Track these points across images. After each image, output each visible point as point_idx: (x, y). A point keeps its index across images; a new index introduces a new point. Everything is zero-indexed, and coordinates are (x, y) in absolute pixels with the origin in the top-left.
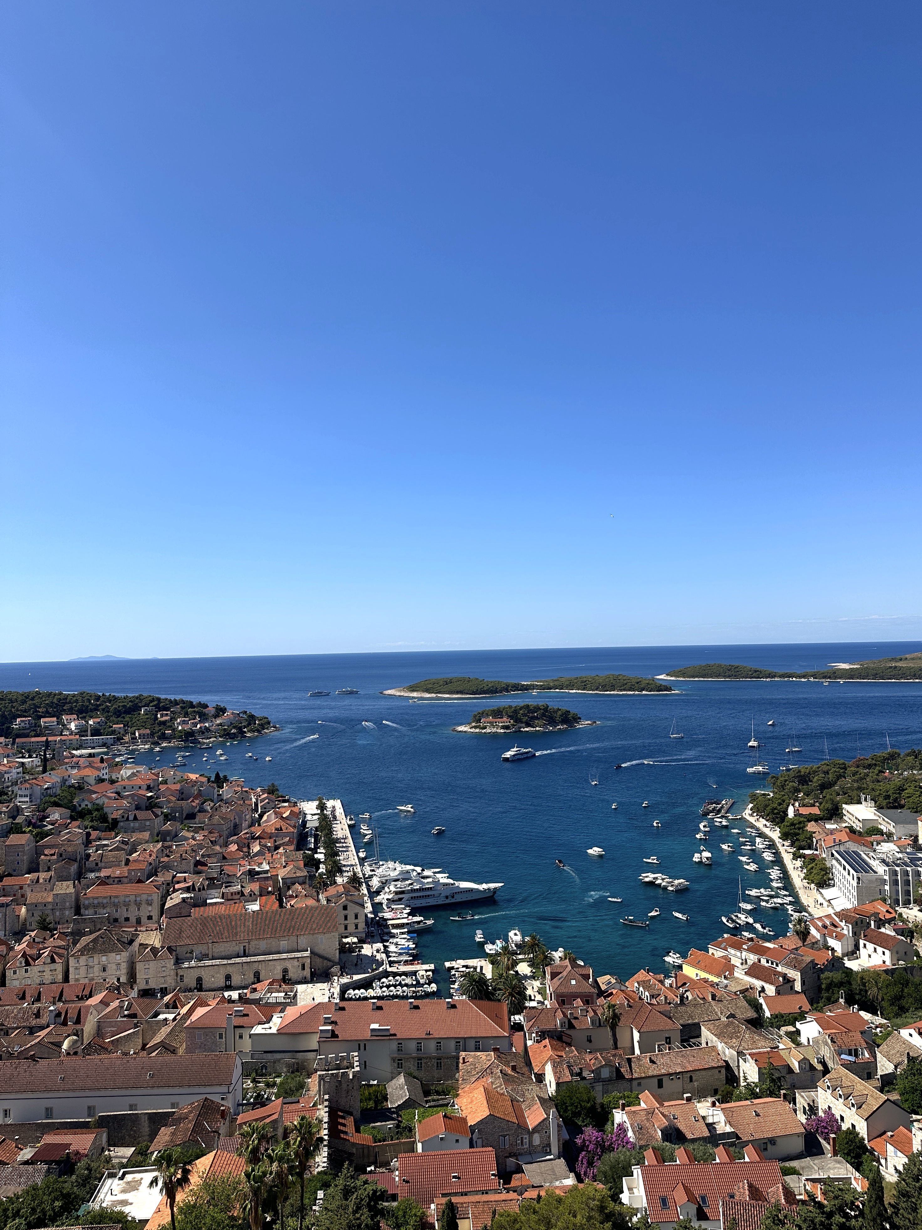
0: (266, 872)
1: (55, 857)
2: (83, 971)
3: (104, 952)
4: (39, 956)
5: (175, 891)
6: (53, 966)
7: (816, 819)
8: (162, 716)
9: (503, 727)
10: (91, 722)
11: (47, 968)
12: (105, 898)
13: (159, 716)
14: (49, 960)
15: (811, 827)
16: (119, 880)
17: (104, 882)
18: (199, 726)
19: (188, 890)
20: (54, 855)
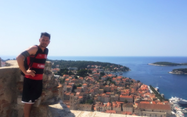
0: (149, 97)
2: (125, 110)
3: (129, 107)
4: (117, 106)
5: (135, 98)
6: (120, 108)
8: (111, 66)
9: (180, 73)
16: (125, 95)
17: (123, 95)
18: (117, 69)
19: (138, 98)
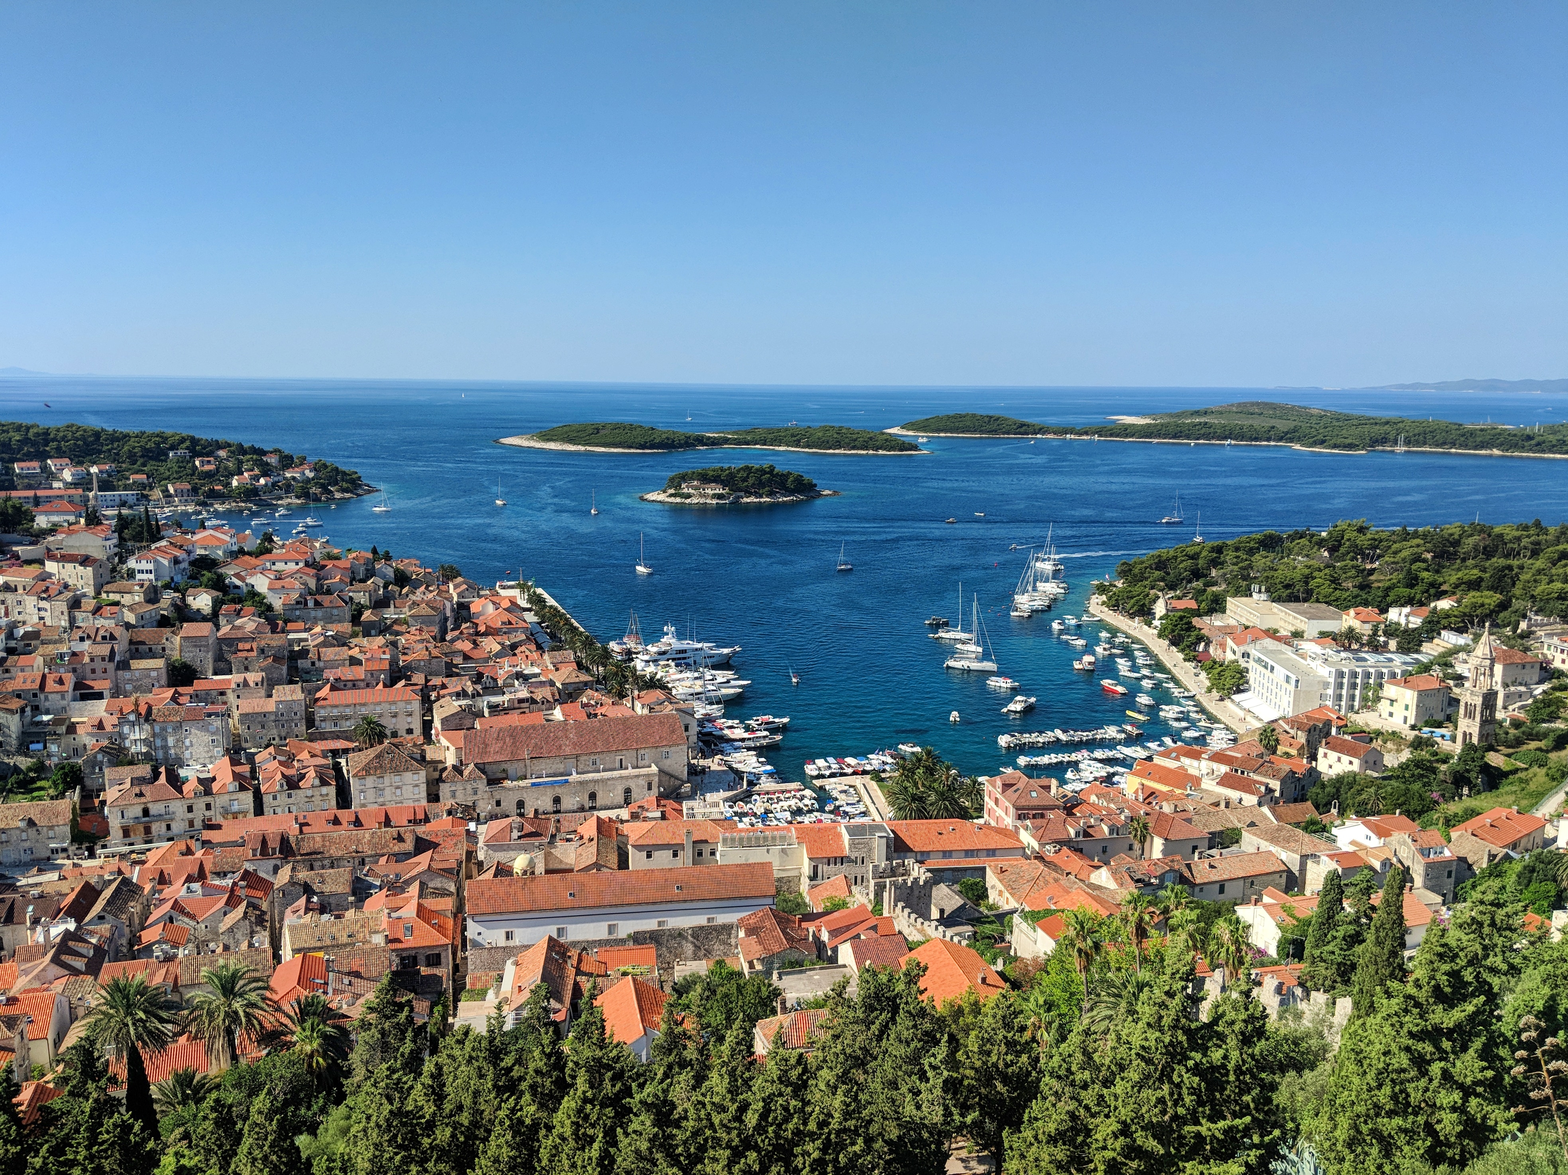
0: (536, 675)
1: (255, 653)
2: (371, 795)
3: (396, 771)
4: (302, 777)
5: (439, 697)
6: (324, 790)
7: (1198, 613)
8: (202, 462)
9: (715, 497)
10: (94, 470)
11: (317, 792)
12: (348, 706)
13: (197, 463)
14: (317, 782)
15: (1196, 621)
16: (354, 685)
17: (337, 685)
18: (262, 481)
19: (460, 695)
20: (252, 650)
